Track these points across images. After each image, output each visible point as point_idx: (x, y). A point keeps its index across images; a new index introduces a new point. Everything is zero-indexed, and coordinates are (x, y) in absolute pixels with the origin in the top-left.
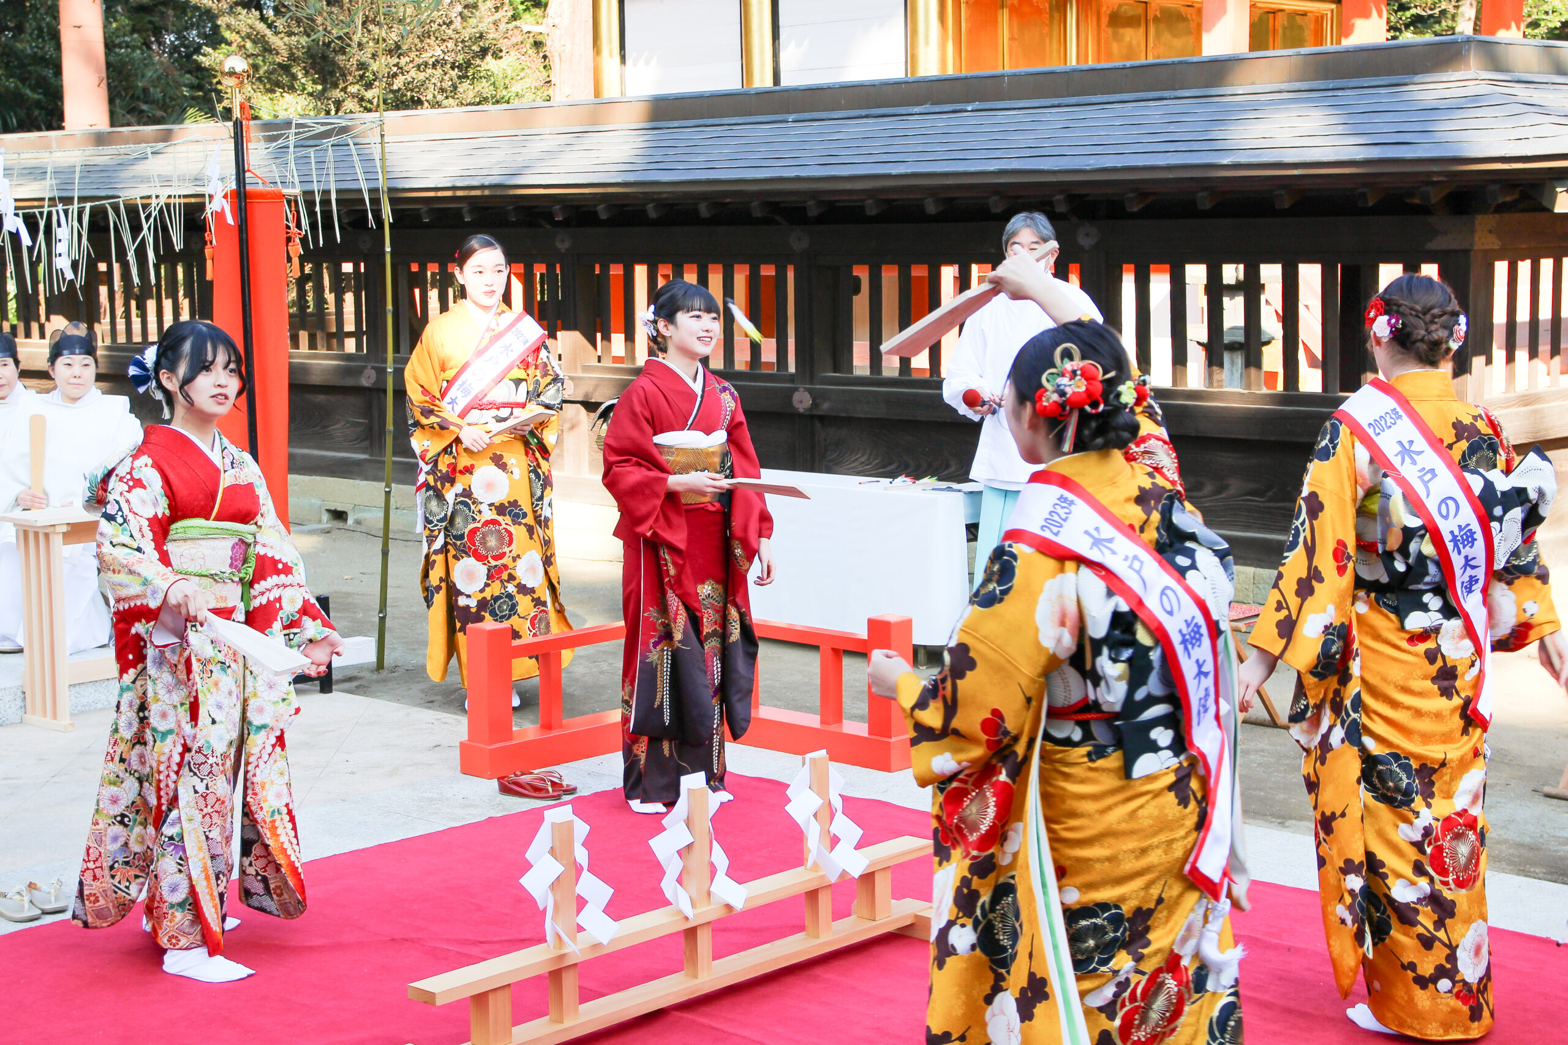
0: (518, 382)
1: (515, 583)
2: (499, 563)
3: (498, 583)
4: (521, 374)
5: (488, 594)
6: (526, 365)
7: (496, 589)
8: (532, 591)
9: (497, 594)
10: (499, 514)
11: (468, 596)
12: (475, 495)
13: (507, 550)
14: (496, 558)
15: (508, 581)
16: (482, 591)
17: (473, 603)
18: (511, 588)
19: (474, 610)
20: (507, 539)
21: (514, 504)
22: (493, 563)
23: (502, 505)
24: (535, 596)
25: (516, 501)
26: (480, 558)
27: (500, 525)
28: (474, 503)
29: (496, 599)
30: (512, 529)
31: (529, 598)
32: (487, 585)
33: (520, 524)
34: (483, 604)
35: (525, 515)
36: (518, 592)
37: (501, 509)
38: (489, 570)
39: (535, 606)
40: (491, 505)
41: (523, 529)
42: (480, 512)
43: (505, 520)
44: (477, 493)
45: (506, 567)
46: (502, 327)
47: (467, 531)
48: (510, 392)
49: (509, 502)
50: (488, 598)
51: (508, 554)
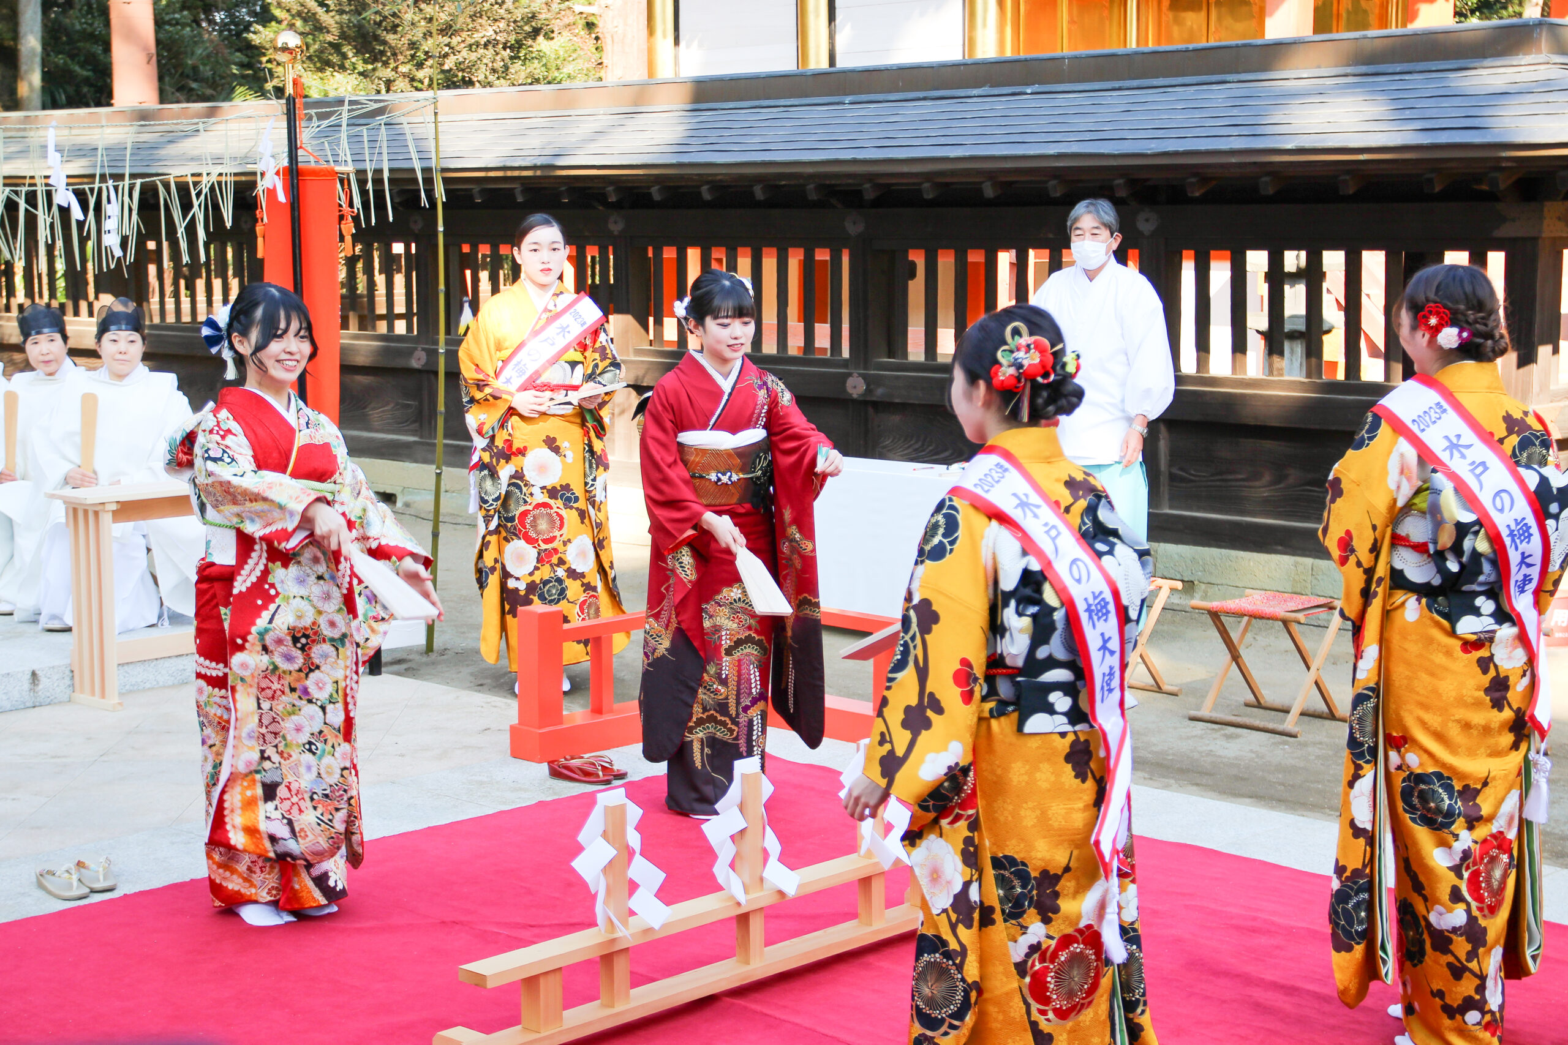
0: (573, 364)
1: (566, 567)
2: (549, 546)
3: (547, 567)
4: (578, 357)
5: (537, 577)
6: (583, 347)
7: (545, 573)
8: (582, 576)
9: (546, 577)
10: (551, 498)
11: (518, 579)
12: (527, 478)
13: (557, 534)
14: (546, 542)
15: (558, 565)
16: (531, 574)
17: (522, 586)
18: (561, 572)
19: (522, 593)
20: (558, 523)
21: (566, 487)
22: (544, 546)
23: (554, 488)
24: (585, 581)
25: (568, 485)
26: (530, 540)
27: (551, 508)
28: (526, 485)
29: (545, 583)
30: (564, 513)
31: (578, 582)
32: (536, 568)
33: (571, 508)
34: (532, 587)
35: (577, 499)
36: (568, 577)
37: (553, 493)
38: (539, 554)
39: (584, 591)
40: (543, 488)
41: (575, 513)
42: (532, 494)
43: (556, 504)
44: (529, 475)
45: (556, 551)
46: (559, 308)
47: (517, 513)
48: (565, 375)
49: (561, 486)
50: (538, 582)
51: (558, 538)
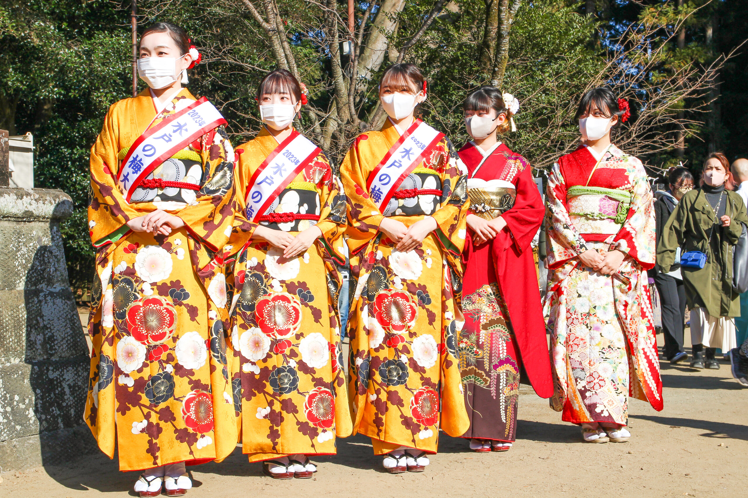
0: (188, 163)
1: (173, 363)
2: (158, 343)
3: (156, 364)
4: (194, 156)
5: (146, 374)
6: (198, 147)
7: (154, 369)
8: (191, 372)
9: (155, 374)
10: (160, 294)
11: (127, 375)
12: (138, 274)
13: (167, 330)
14: (155, 338)
15: (167, 362)
16: (140, 371)
17: (130, 382)
18: (169, 368)
19: (131, 390)
20: (168, 319)
21: (176, 284)
22: (153, 343)
23: (164, 284)
24: (194, 378)
25: (178, 282)
26: (140, 337)
27: (161, 305)
28: (136, 281)
29: (154, 379)
30: (175, 310)
31: (186, 380)
32: (145, 365)
33: (181, 304)
34: (140, 384)
35: (187, 296)
36: (176, 373)
37: (163, 289)
38: (148, 350)
39: (192, 389)
40: (153, 284)
41: (184, 310)
42: (142, 291)
43: (167, 300)
44: (140, 272)
45: (165, 347)
46: (177, 110)
47: (127, 309)
48: (178, 172)
49: (172, 282)
50: (146, 378)
51: (168, 335)
